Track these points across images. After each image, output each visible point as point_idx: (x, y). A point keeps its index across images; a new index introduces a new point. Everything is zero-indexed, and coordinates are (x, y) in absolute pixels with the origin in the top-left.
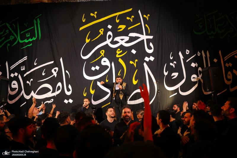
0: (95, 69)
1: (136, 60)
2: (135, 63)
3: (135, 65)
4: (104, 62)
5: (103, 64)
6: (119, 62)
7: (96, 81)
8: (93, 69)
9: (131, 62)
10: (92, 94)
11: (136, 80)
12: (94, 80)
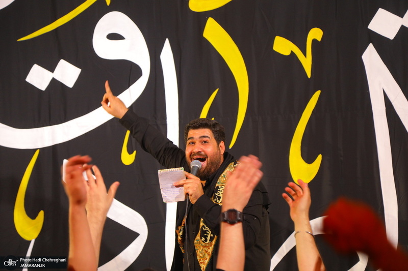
0: (54, 81)
1: (316, 34)
2: (304, 52)
3: (307, 62)
4: (114, 37)
5: (103, 48)
6: (207, 46)
7: (52, 155)
8: (38, 77)
9: (283, 46)
10: (26, 237)
11: (308, 157)
12: (43, 150)
